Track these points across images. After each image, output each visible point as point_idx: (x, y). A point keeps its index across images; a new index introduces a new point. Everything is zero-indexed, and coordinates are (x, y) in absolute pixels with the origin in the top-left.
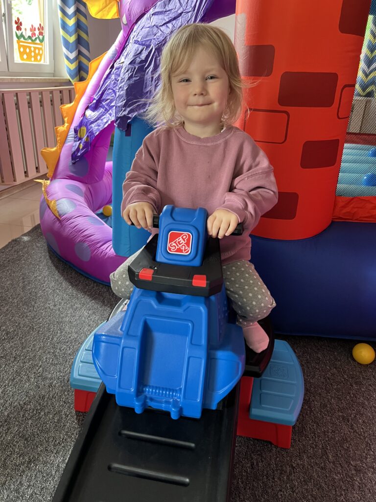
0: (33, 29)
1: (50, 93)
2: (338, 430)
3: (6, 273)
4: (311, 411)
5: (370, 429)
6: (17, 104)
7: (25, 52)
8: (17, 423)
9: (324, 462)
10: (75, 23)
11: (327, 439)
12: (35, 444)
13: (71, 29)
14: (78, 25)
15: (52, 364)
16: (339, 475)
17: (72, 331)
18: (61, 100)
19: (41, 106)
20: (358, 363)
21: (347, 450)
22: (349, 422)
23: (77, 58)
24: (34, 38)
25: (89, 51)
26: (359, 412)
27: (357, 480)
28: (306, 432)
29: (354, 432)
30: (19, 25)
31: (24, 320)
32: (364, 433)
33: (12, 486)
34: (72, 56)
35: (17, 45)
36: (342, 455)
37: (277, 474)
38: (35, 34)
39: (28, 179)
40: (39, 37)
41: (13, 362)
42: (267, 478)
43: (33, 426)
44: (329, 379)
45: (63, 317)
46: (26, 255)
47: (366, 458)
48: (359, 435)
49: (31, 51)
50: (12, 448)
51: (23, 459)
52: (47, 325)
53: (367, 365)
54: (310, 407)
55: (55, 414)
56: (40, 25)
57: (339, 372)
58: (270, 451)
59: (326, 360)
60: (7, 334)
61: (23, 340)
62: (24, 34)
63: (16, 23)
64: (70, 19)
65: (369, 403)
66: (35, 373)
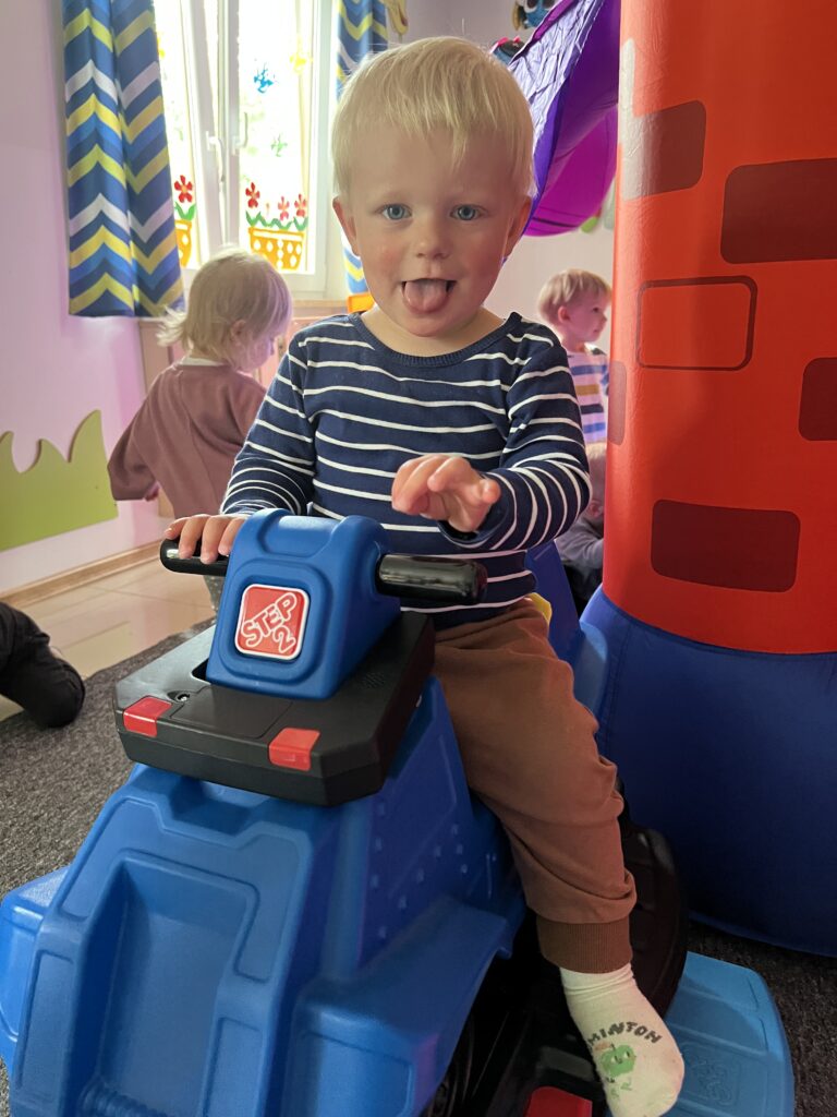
0: (283, 205)
24: (284, 222)
30: (254, 196)
35: (248, 236)
38: (287, 215)
40: (295, 221)
49: (276, 248)
62: (264, 214)
63: (248, 192)
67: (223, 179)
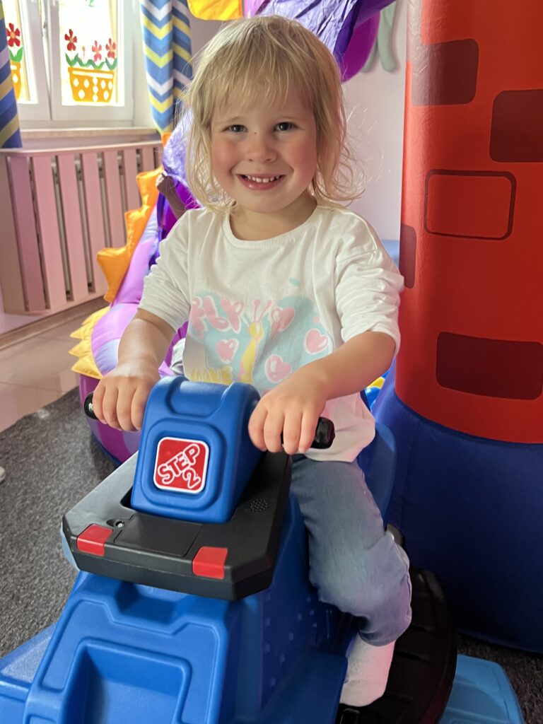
0: (97, 48)
1: (118, 154)
6: (57, 175)
7: (81, 86)
10: (169, 34)
13: (162, 45)
14: (175, 37)
18: (139, 166)
23: (170, 93)
24: (98, 63)
30: (72, 41)
34: (162, 90)
35: (68, 74)
38: (100, 57)
40: (107, 61)
49: (91, 84)
56: (110, 40)
62: (79, 56)
63: (67, 38)
64: (160, 28)
67: (46, 26)
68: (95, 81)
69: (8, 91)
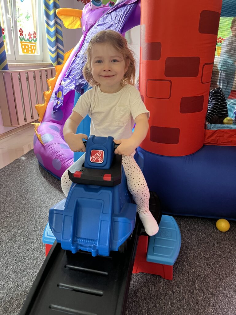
0: (30, 34)
1: (40, 72)
2: (203, 271)
3: (11, 178)
4: (188, 259)
5: (223, 271)
6: (20, 79)
7: (25, 48)
8: (12, 264)
9: (193, 289)
10: (55, 30)
11: (196, 276)
12: (22, 276)
13: (53, 34)
14: (57, 31)
15: (34, 231)
16: (201, 297)
17: (47, 212)
18: (46, 76)
19: (34, 80)
20: (220, 231)
21: (208, 283)
22: (210, 266)
23: (56, 50)
24: (30, 40)
25: (63, 46)
26: (217, 261)
27: (212, 301)
28: (183, 271)
29: (213, 272)
31: (20, 205)
32: (219, 272)
33: (7, 300)
34: (53, 49)
36: (204, 286)
37: (163, 296)
38: (31, 38)
39: (26, 123)
40: (33, 39)
41: (12, 229)
42: (157, 297)
43: (21, 266)
44: (200, 240)
45: (42, 204)
46: (23, 167)
47: (219, 287)
48: (216, 274)
49: (28, 47)
50: (8, 278)
51: (14, 284)
52: (33, 208)
53: (225, 232)
54: (187, 257)
55: (34, 259)
56: (34, 32)
57: (207, 236)
58: (160, 282)
59: (200, 229)
60: (9, 213)
61: (19, 217)
62: (25, 37)
64: (52, 28)
65: (224, 255)
66: (24, 236)
67: (13, 27)
68: (30, 46)
69: (4, 50)
